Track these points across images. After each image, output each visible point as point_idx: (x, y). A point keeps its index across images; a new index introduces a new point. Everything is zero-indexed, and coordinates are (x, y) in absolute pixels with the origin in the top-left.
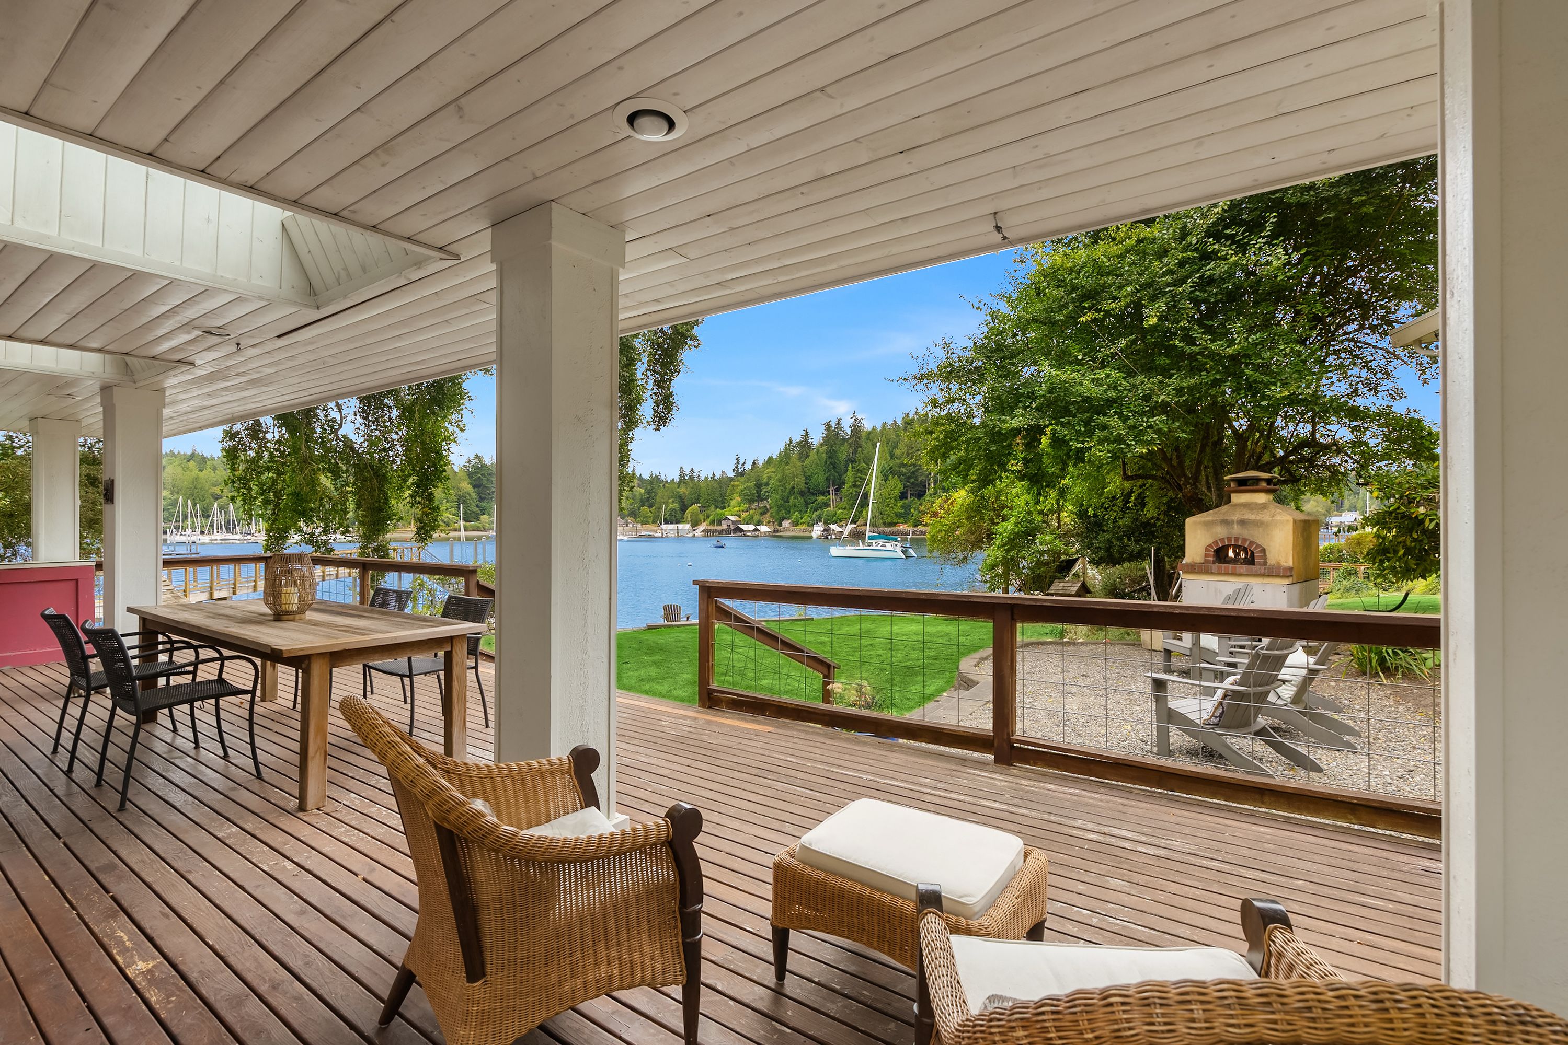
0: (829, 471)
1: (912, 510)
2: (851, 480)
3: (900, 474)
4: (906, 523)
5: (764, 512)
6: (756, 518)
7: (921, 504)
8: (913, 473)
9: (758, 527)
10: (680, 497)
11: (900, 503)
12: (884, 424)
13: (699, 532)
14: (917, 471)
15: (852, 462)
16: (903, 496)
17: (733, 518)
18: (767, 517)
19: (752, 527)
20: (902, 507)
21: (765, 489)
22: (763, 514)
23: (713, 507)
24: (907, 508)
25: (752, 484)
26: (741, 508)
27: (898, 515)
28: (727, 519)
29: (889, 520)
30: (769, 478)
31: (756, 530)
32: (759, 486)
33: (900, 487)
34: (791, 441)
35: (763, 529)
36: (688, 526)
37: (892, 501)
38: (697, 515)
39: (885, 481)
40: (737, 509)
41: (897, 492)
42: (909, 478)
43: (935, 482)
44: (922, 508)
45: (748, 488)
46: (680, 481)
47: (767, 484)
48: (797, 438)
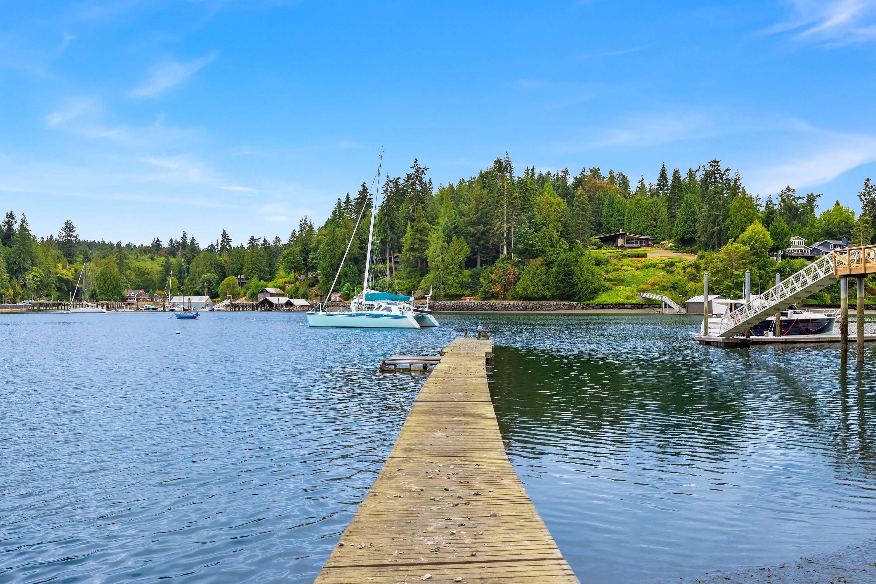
0: (384, 231)
1: (482, 280)
2: (409, 242)
3: (466, 235)
4: (473, 295)
5: (314, 283)
6: (301, 290)
7: (491, 272)
8: (483, 233)
9: (292, 300)
10: (220, 266)
11: (467, 272)
12: (462, 181)
13: (221, 305)
14: (487, 231)
15: (413, 220)
16: (470, 263)
17: (271, 290)
18: (315, 290)
19: (283, 300)
20: (470, 276)
21: (312, 255)
22: (312, 285)
23: (255, 279)
24: (475, 277)
25: (298, 249)
26: (287, 280)
27: (462, 285)
28: (264, 291)
29: (452, 292)
30: (319, 242)
31: (289, 304)
32: (306, 252)
33: (467, 250)
34: (348, 198)
35: (299, 302)
36: (205, 299)
37: (457, 268)
38: (234, 287)
39: (448, 242)
40: (282, 280)
41: (462, 257)
42: (479, 239)
43: (509, 245)
44: (493, 277)
45: (293, 254)
46: (223, 247)
47: (316, 250)
48: (354, 195)
